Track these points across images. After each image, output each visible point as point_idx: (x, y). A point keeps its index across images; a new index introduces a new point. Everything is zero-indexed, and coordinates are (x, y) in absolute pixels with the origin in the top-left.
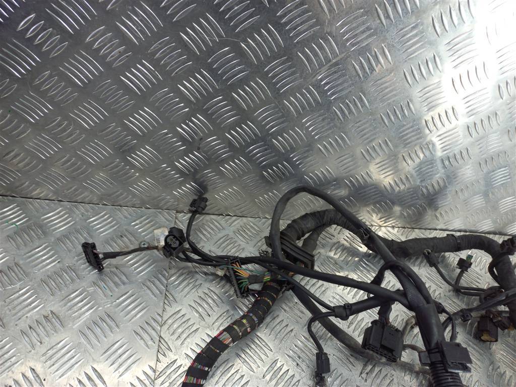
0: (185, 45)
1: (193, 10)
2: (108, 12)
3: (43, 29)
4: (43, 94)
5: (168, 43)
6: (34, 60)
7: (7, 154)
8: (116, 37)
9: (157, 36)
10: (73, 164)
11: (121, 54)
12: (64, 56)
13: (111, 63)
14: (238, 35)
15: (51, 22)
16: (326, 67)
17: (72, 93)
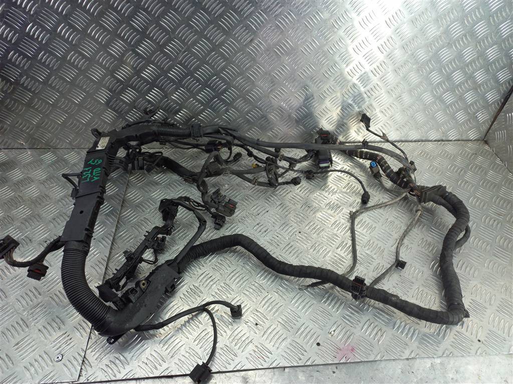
0: (111, 54)
1: (109, 38)
2: (74, 45)
3: (48, 57)
4: (54, 88)
5: (103, 54)
6: (47, 72)
7: (43, 123)
8: (80, 56)
9: (97, 52)
10: (75, 125)
11: (84, 63)
12: (59, 68)
13: (81, 68)
14: (133, 46)
15: (51, 54)
16: (181, 54)
17: (66, 85)
